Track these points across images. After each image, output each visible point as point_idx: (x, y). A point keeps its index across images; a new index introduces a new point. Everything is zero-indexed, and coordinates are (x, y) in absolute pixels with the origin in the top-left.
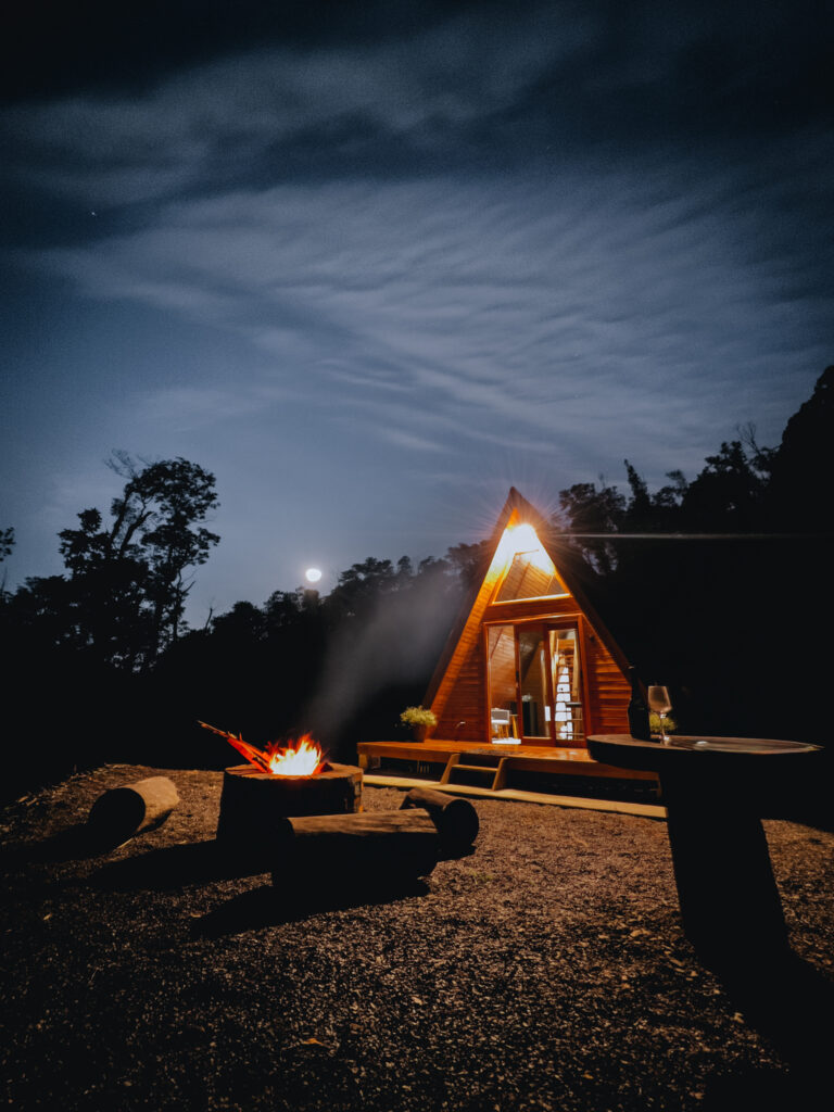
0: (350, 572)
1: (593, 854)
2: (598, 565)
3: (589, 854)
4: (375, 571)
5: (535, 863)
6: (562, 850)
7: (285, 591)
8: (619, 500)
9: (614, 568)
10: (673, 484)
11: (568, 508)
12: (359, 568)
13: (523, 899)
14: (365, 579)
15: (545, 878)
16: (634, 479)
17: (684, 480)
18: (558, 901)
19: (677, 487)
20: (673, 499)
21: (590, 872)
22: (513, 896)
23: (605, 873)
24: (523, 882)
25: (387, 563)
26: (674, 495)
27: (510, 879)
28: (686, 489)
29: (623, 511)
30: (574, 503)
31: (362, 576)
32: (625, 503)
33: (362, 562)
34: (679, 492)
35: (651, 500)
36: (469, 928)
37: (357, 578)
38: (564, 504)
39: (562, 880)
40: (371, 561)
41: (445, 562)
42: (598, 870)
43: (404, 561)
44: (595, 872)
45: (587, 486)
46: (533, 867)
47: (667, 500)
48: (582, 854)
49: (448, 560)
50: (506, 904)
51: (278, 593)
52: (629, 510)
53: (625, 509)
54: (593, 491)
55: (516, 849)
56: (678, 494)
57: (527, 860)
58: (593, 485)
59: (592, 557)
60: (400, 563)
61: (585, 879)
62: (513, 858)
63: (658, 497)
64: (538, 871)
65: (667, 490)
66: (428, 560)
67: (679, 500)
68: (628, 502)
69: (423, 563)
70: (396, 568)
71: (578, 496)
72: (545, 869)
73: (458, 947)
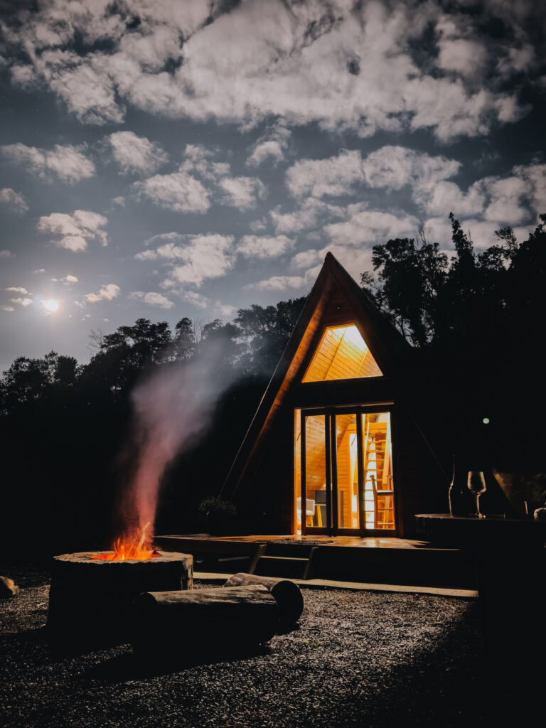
0: (116, 335)
1: (409, 625)
2: (412, 336)
3: (405, 625)
4: (148, 335)
5: (358, 633)
6: (381, 624)
7: (31, 358)
8: (440, 259)
9: (429, 339)
10: (503, 243)
11: (382, 267)
12: (127, 331)
13: (354, 655)
14: (135, 346)
15: (369, 643)
16: (459, 238)
17: (514, 240)
18: (383, 655)
19: (507, 248)
20: (501, 262)
21: (408, 637)
22: (345, 653)
23: (420, 638)
24: (350, 646)
25: (164, 325)
26: (502, 257)
27: (339, 645)
28: (515, 250)
29: (444, 273)
30: (389, 263)
31: (131, 342)
32: (446, 264)
33: (132, 324)
34: (507, 254)
35: (476, 260)
36: (316, 672)
37: (125, 343)
38: (377, 262)
39: (384, 643)
40: (142, 323)
41: (234, 327)
42: (415, 636)
43: (184, 324)
44: (412, 638)
45: (405, 241)
46: (357, 636)
47: (493, 263)
48: (400, 626)
49: (238, 325)
50: (340, 659)
51: (22, 360)
52: (451, 272)
53: (447, 271)
54: (412, 248)
55: (339, 624)
56: (506, 256)
57: (350, 632)
58: (412, 241)
59: (406, 326)
60: (178, 326)
61: (404, 642)
62: (336, 631)
63: (484, 258)
64: (361, 638)
65: (495, 251)
66: (213, 324)
67: (507, 263)
68: (450, 262)
69: (207, 327)
70: (174, 333)
71: (394, 254)
72: (367, 637)
73: (311, 681)
